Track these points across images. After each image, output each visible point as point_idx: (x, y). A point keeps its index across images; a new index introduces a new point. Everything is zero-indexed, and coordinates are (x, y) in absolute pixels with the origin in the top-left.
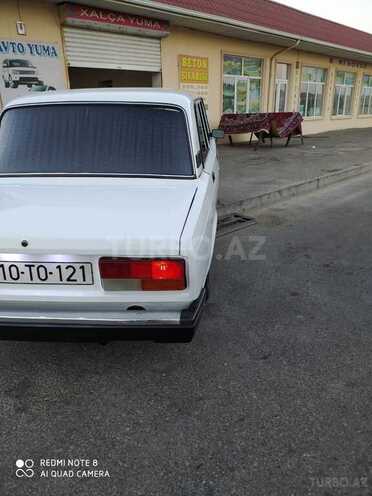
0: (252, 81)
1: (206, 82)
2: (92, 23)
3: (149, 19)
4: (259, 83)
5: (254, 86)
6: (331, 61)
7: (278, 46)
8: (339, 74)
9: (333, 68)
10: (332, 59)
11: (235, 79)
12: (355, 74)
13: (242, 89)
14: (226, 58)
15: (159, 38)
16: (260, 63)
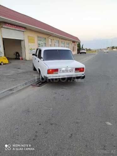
0: (44, 43)
1: (34, 43)
2: (9, 27)
3: (22, 27)
4: (45, 43)
5: (44, 44)
6: (60, 39)
7: (49, 35)
8: (62, 42)
9: (60, 40)
10: (60, 38)
11: (40, 42)
12: (65, 42)
13: (42, 45)
14: (38, 37)
15: (23, 32)
16: (45, 39)
